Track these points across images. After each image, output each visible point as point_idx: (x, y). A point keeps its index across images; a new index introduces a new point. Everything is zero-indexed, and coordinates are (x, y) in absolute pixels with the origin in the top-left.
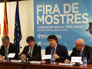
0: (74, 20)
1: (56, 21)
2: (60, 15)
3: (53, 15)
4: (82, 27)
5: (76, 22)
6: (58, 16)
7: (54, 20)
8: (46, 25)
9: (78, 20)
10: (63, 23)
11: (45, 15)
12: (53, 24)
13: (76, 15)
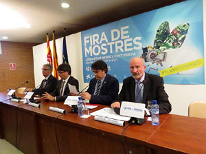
0: (123, 48)
1: (104, 51)
2: (108, 44)
3: (100, 45)
4: (134, 54)
5: (126, 50)
6: (105, 45)
7: (102, 50)
8: (94, 56)
9: (128, 47)
10: (111, 52)
11: (93, 46)
12: (101, 55)
13: (125, 41)
